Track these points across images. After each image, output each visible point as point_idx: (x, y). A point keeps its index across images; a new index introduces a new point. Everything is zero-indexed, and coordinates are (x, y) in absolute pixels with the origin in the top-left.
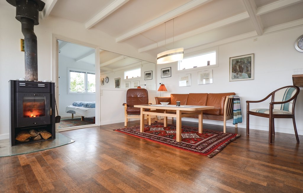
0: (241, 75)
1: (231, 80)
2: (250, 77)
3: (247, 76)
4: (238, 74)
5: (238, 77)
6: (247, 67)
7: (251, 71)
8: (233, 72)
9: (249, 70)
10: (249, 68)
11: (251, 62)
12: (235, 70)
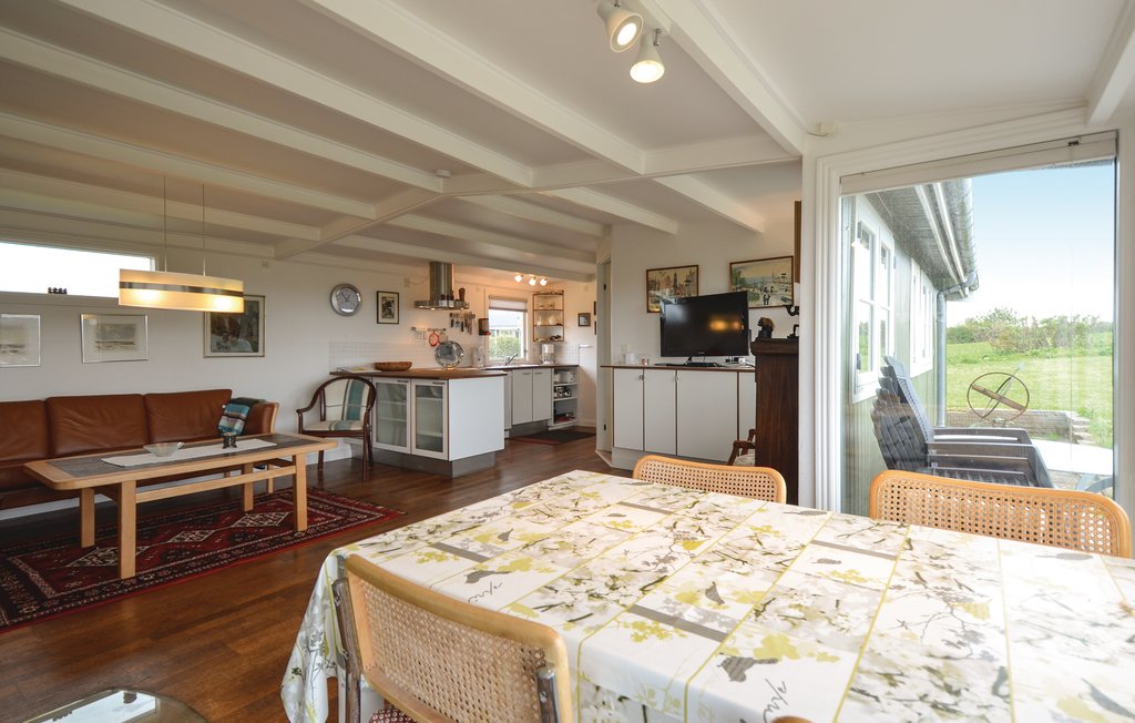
0: (234, 344)
1: (209, 353)
2: (256, 350)
3: (250, 348)
4: (226, 339)
5: (226, 348)
6: (250, 326)
7: (258, 336)
8: (213, 332)
9: (255, 333)
10: (255, 328)
11: (258, 314)
12: (218, 328)
